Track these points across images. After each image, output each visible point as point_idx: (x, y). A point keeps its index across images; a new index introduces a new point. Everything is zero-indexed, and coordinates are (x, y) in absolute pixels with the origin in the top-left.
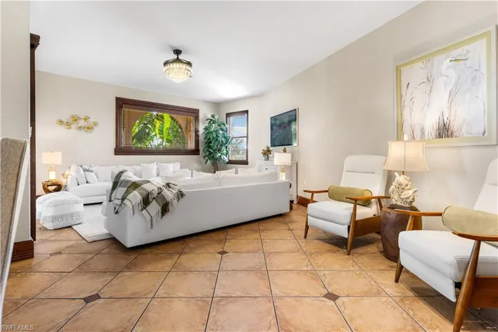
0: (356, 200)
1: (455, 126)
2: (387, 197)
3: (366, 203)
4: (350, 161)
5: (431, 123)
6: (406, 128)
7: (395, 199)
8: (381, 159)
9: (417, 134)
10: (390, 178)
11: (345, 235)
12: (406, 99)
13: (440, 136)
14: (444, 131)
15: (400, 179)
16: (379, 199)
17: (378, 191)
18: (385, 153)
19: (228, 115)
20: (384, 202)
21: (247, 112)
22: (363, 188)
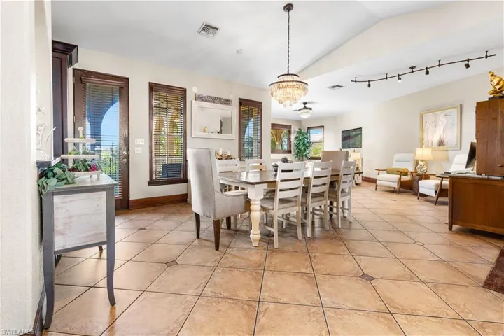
0: (401, 172)
1: (445, 141)
2: (416, 172)
3: (406, 174)
4: (397, 156)
5: (436, 140)
6: (425, 142)
7: (419, 171)
8: (412, 155)
9: (430, 145)
10: (417, 163)
11: (396, 186)
12: (425, 128)
13: (439, 145)
14: (441, 143)
15: (420, 163)
16: (412, 173)
17: (411, 169)
18: (414, 152)
19: (309, 128)
20: (414, 174)
21: (323, 127)
22: (404, 168)
